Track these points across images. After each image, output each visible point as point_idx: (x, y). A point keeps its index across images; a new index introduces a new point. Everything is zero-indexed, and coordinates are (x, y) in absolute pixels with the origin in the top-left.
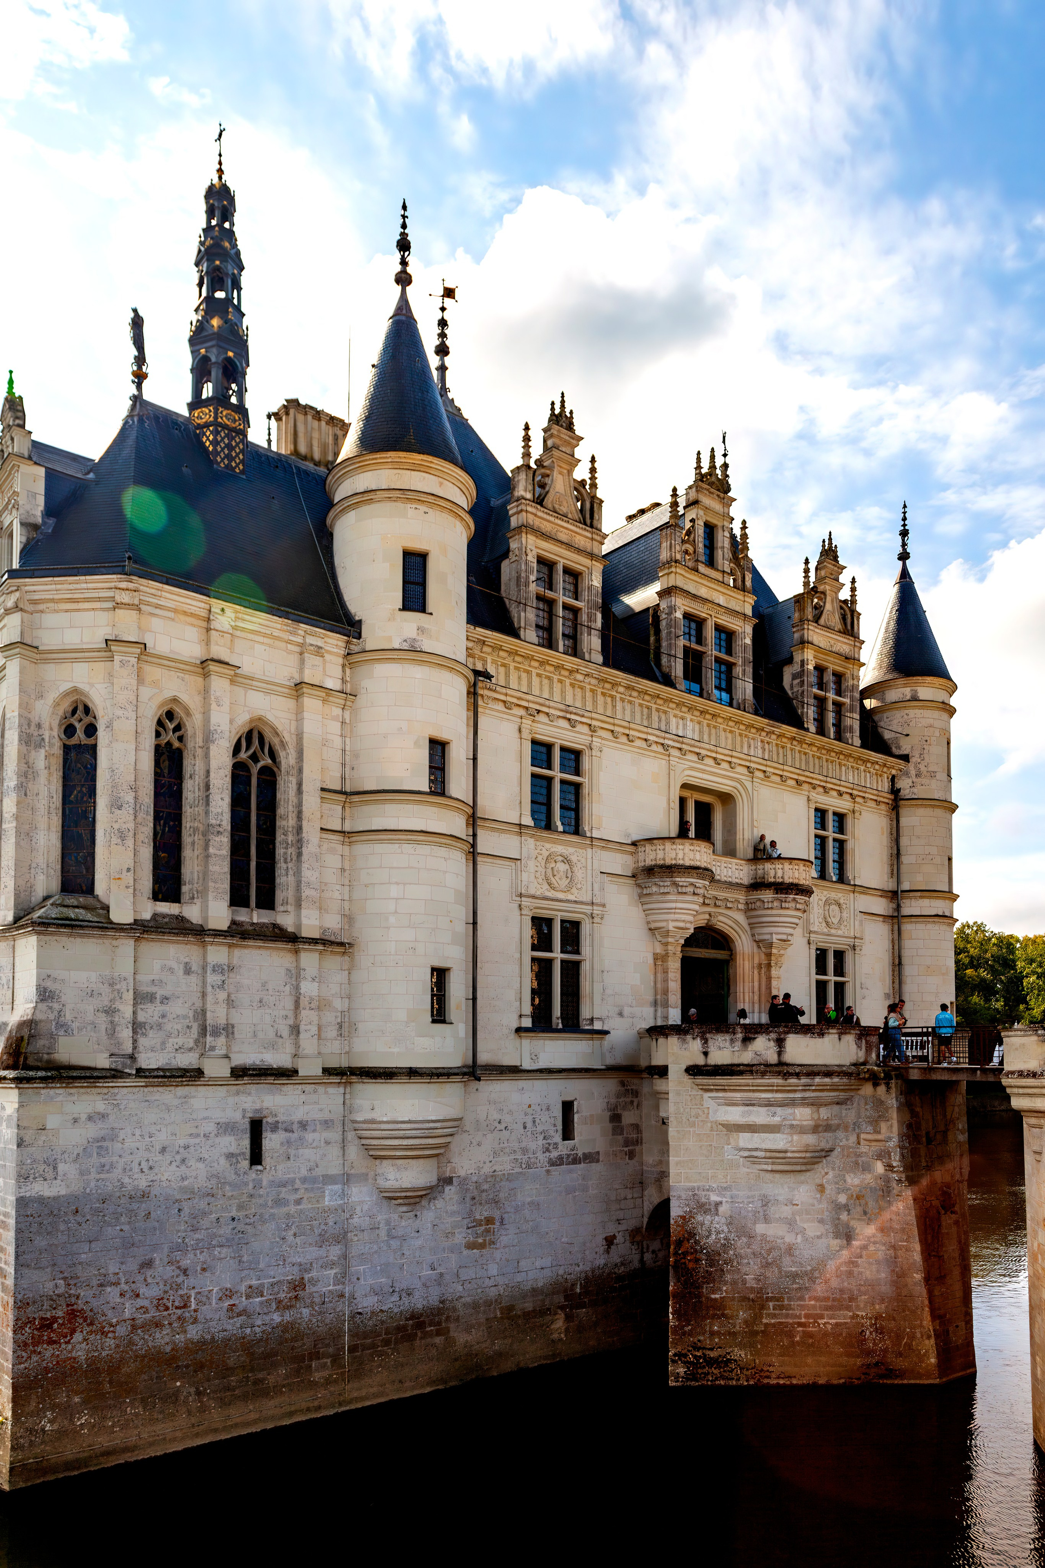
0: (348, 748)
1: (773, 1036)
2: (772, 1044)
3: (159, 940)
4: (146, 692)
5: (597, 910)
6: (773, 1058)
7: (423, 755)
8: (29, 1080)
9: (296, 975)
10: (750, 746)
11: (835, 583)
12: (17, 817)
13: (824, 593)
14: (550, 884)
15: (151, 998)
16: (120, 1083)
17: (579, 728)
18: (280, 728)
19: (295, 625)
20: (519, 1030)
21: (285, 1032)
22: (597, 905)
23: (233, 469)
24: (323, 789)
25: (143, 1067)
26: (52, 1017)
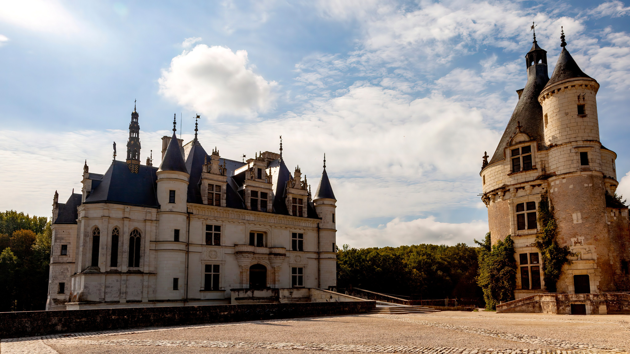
0: (157, 232)
1: (251, 291)
2: (251, 293)
3: (111, 275)
4: (110, 225)
5: (223, 262)
6: (251, 296)
7: (173, 233)
8: (81, 304)
9: (142, 281)
10: (270, 220)
11: (299, 178)
12: (83, 251)
13: (296, 180)
14: (210, 257)
15: (109, 287)
16: (101, 304)
17: (219, 221)
18: (141, 229)
19: (144, 208)
20: (201, 291)
21: (140, 293)
22: (223, 261)
23: (135, 173)
24: (150, 241)
25: (107, 301)
26: (87, 291)
